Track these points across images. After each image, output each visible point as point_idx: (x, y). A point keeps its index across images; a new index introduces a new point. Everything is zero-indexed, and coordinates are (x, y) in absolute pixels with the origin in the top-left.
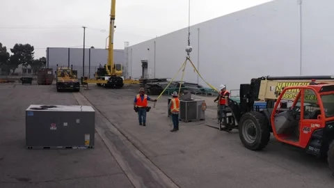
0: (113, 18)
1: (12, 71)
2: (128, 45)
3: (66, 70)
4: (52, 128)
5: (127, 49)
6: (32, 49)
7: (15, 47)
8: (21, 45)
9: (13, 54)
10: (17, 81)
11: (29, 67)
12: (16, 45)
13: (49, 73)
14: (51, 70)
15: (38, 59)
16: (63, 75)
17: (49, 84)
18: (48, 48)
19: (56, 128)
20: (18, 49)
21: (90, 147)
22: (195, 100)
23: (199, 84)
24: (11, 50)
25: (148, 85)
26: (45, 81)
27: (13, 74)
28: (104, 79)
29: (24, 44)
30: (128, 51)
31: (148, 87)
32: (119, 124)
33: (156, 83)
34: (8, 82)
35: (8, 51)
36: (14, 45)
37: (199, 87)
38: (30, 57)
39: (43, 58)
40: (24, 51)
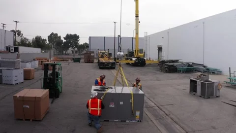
0: (137, 16)
1: (64, 52)
2: (147, 34)
3: (104, 53)
4: (111, 106)
5: (146, 37)
6: (78, 37)
7: (66, 36)
8: (71, 35)
9: (65, 41)
10: (70, 60)
11: (76, 49)
12: (68, 35)
13: (92, 54)
14: (93, 52)
15: (82, 44)
16: (102, 57)
17: (92, 62)
18: (90, 37)
19: (114, 106)
20: (68, 37)
21: (140, 121)
22: (213, 81)
23: (205, 65)
24: (64, 38)
25: (166, 65)
26: (89, 60)
27: (66, 54)
28: (132, 60)
29: (73, 34)
30: (147, 38)
31: (166, 66)
32: (154, 98)
33: (172, 64)
34: (64, 60)
35: (62, 39)
36: (66, 35)
37: (204, 67)
38: (77, 43)
39: (86, 43)
40: (72, 39)
